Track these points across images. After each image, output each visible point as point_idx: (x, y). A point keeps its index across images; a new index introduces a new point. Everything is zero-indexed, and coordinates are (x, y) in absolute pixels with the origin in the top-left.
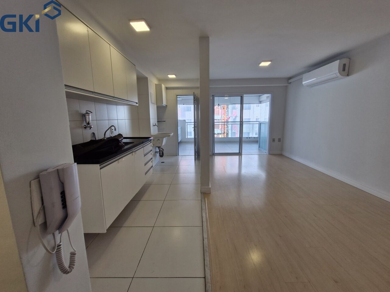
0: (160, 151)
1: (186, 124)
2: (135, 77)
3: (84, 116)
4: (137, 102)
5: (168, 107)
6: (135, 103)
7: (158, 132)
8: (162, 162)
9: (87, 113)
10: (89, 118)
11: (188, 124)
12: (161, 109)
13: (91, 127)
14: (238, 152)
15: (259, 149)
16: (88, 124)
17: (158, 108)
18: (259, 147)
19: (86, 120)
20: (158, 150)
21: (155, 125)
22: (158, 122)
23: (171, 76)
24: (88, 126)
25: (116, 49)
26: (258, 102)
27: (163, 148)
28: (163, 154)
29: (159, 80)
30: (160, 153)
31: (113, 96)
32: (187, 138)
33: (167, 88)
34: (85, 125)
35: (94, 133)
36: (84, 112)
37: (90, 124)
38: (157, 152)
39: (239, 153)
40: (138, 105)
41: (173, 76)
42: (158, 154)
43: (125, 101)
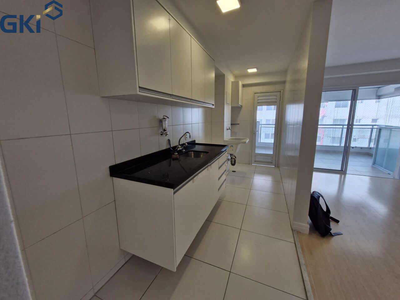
0: (232, 158)
1: (260, 126)
2: (213, 75)
3: (161, 121)
4: (214, 104)
5: (243, 107)
6: (212, 105)
7: (231, 137)
8: (233, 171)
9: (164, 119)
10: (165, 124)
11: (262, 126)
12: (236, 110)
13: (167, 134)
14: (340, 169)
15: (372, 167)
16: (165, 130)
17: (233, 108)
18: (374, 163)
19: (162, 126)
20: (230, 158)
21: (228, 128)
22: (231, 124)
23: (250, 71)
24: (164, 132)
25: (197, 41)
26: (375, 97)
27: (235, 155)
28: (235, 162)
29: (236, 77)
30: (231, 161)
31: (191, 98)
32: (260, 142)
33: (244, 86)
34: (162, 132)
35: (169, 140)
36: (162, 117)
37: (166, 130)
38: (229, 159)
39: (342, 170)
40: (214, 107)
41: (255, 70)
42: (229, 162)
43: (202, 103)
